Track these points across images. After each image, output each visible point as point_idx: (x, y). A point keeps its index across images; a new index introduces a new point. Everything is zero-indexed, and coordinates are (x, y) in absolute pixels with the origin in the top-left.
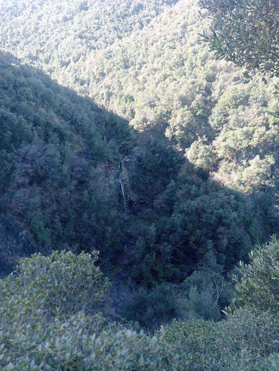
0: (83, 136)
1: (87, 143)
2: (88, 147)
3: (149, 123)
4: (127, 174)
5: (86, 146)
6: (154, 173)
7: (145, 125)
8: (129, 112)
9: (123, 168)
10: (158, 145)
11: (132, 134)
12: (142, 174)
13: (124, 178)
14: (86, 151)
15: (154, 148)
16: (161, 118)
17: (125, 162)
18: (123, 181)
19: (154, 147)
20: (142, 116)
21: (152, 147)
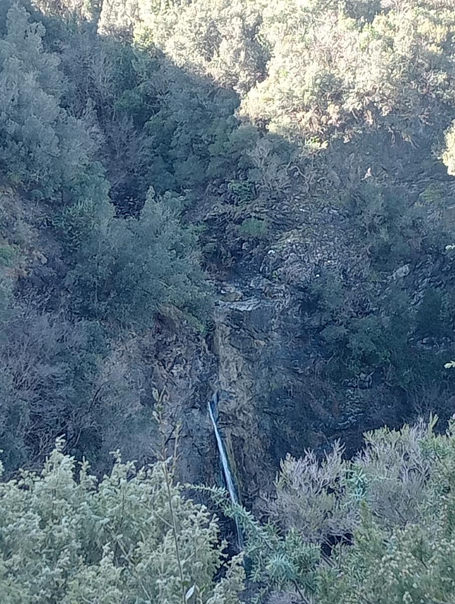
0: (26, 193)
1: (48, 228)
2: (56, 249)
3: (351, 103)
4: (248, 382)
5: (44, 244)
6: (390, 374)
7: (335, 117)
8: (236, 44)
9: (225, 351)
10: (406, 219)
11: (260, 164)
12: (323, 377)
13: (233, 404)
14: (48, 272)
15: (384, 234)
16: (413, 74)
17: (236, 318)
18: (225, 420)
19: (383, 231)
20: (313, 69)
21: (373, 228)
